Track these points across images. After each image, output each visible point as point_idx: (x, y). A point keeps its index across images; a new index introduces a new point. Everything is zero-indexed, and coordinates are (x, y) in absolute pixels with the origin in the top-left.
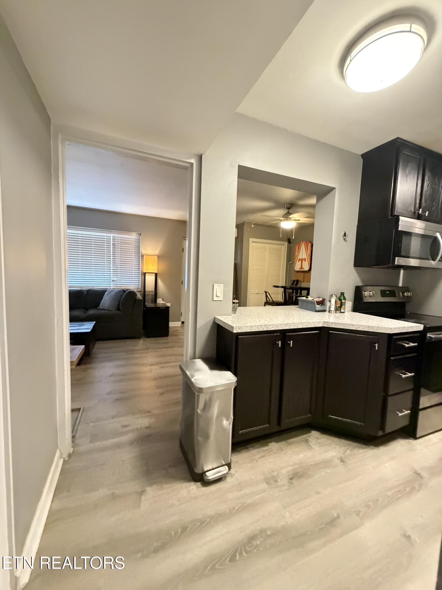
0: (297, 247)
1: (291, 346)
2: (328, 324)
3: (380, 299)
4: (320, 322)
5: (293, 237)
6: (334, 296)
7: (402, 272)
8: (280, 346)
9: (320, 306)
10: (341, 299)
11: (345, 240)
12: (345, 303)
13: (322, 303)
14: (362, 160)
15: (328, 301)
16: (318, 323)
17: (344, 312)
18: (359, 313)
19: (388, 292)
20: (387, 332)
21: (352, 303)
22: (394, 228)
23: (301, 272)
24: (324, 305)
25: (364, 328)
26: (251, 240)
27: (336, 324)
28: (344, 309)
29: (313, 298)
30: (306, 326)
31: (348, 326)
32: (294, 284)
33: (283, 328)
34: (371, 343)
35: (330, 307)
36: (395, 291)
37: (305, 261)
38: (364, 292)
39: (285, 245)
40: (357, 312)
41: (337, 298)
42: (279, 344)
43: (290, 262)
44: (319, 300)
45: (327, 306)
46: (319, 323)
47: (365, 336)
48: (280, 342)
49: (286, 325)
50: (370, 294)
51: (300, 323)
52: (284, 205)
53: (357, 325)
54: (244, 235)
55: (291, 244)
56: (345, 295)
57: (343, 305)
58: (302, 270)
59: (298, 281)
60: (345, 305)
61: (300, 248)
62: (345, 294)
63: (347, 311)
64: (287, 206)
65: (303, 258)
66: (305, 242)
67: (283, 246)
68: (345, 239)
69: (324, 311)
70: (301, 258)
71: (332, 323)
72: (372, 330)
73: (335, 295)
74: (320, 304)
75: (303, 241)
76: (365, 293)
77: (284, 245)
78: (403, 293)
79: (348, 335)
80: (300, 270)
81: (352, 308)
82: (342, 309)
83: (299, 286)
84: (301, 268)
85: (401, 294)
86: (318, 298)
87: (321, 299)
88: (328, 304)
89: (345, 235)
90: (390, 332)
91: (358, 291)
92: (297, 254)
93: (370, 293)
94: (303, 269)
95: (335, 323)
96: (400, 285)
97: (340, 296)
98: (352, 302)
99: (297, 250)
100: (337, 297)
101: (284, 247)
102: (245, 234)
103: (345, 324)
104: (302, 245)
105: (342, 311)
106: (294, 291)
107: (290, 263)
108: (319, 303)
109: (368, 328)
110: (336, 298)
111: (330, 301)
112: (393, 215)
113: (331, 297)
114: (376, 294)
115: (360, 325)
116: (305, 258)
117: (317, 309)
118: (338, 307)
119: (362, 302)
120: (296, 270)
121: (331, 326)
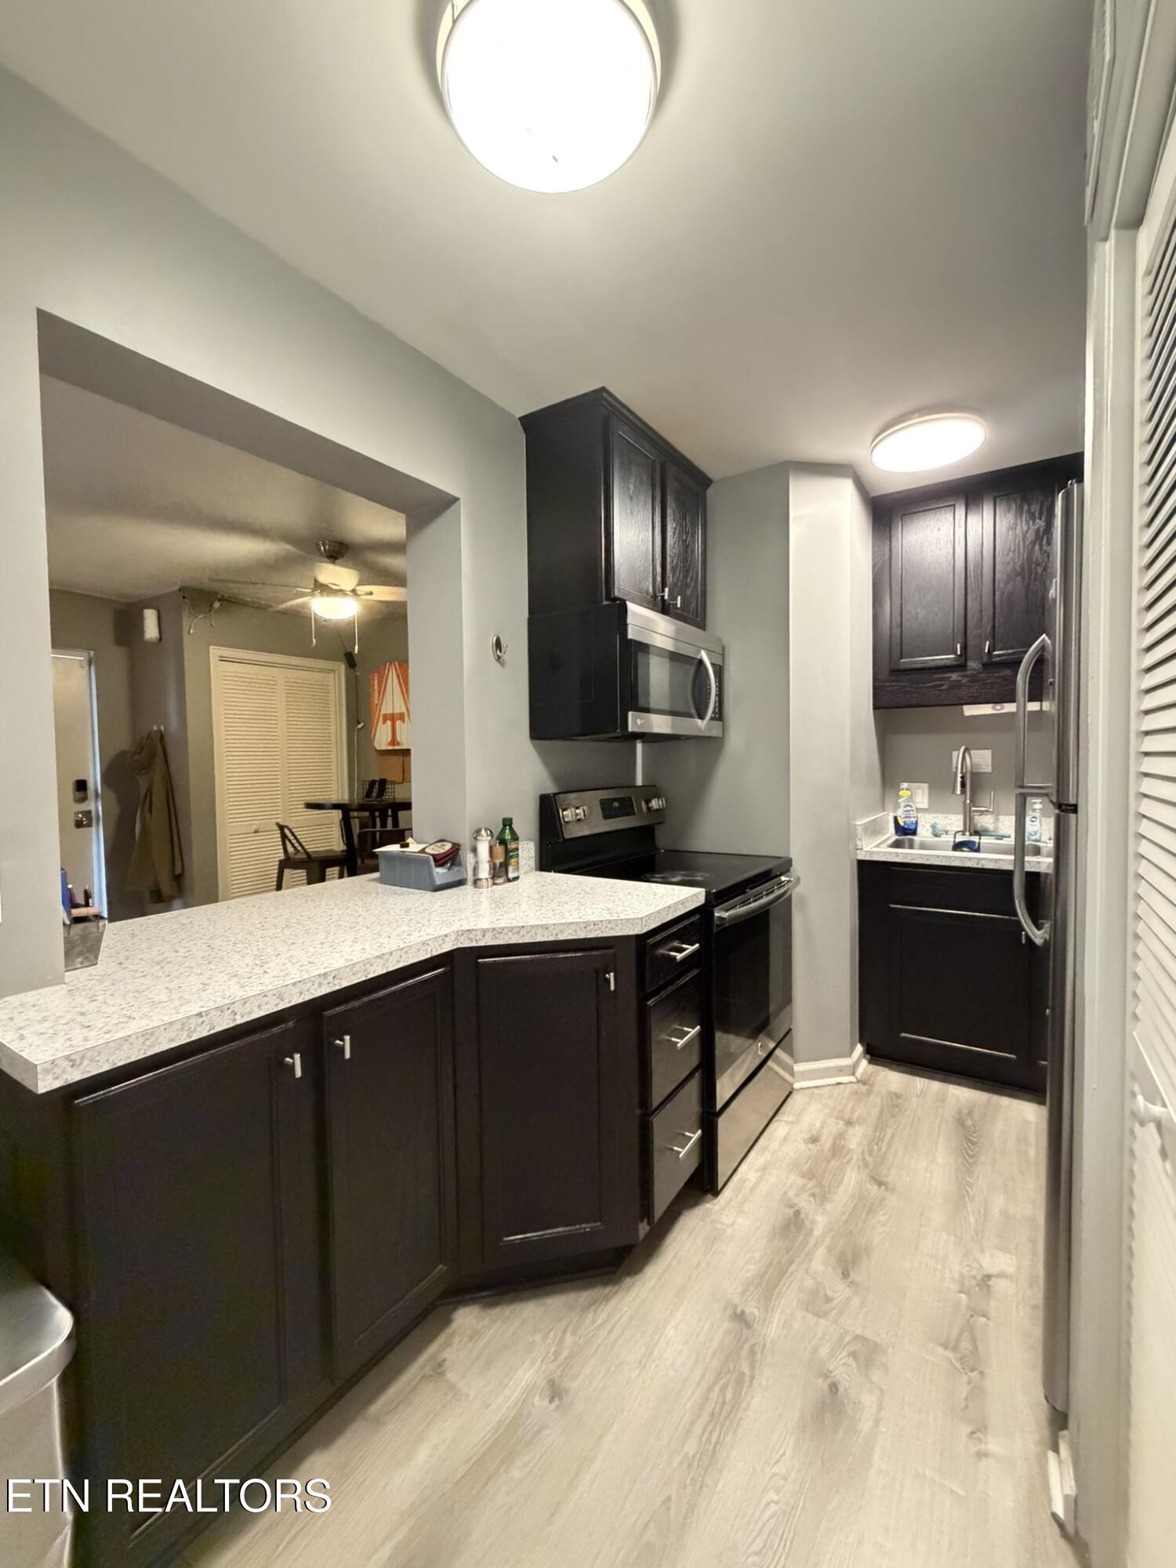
0: (376, 678)
1: (348, 1055)
2: (471, 936)
3: (601, 826)
4: (446, 936)
5: (357, 647)
6: (483, 832)
7: (639, 746)
8: (298, 1073)
9: (446, 871)
10: (505, 840)
11: (501, 660)
12: (517, 849)
13: (450, 858)
14: (524, 435)
15: (468, 852)
16: (441, 942)
17: (516, 879)
18: (555, 872)
19: (616, 804)
20: (634, 931)
21: (535, 845)
22: (618, 632)
23: (394, 755)
24: (460, 864)
25: (576, 931)
26: (215, 652)
27: (495, 932)
28: (517, 869)
29: (423, 846)
30: (398, 962)
31: (530, 934)
32: (374, 794)
33: (307, 997)
34: (597, 972)
35: (475, 870)
36: (630, 798)
37: (404, 722)
38: (563, 811)
39: (337, 672)
40: (550, 871)
41: (495, 836)
42: (293, 1066)
43: (359, 723)
44: (442, 851)
45: (468, 865)
46: (443, 940)
47: (578, 955)
48: (297, 1056)
49: (320, 979)
50: (577, 815)
51: (378, 957)
52: (318, 545)
53: (555, 925)
54: (185, 634)
55: (356, 669)
56: (513, 826)
57: (512, 857)
58: (396, 747)
59: (383, 783)
60: (517, 856)
61: (384, 683)
62: (514, 821)
63: (523, 871)
64: (327, 547)
65: (397, 711)
66: (397, 664)
67: (331, 675)
68: (499, 658)
69: (461, 883)
70: (390, 711)
71: (484, 932)
72: (597, 933)
73: (486, 830)
74: (446, 863)
75: (391, 663)
76: (564, 813)
77: (334, 671)
78: (648, 802)
79: (532, 960)
80: (390, 748)
81: (535, 861)
82: (510, 869)
83: (387, 797)
84: (394, 742)
85: (643, 804)
86: (439, 844)
87: (448, 846)
88: (469, 859)
89: (498, 645)
90: (640, 929)
91: (548, 808)
92: (376, 702)
93: (578, 811)
94: (398, 744)
95: (494, 929)
96: (639, 782)
97: (503, 831)
98: (535, 842)
99: (376, 687)
100: (492, 837)
101: (335, 677)
102: (189, 632)
103: (523, 927)
104: (391, 673)
105: (511, 875)
106: (377, 814)
107: (360, 726)
108: (440, 860)
109: (585, 927)
110: (489, 838)
111: (474, 850)
112: (612, 596)
113: (476, 838)
114: (591, 812)
115: (564, 924)
116: (402, 711)
117: (438, 882)
118: (498, 865)
119: (561, 840)
120: (378, 748)
121: (482, 943)
